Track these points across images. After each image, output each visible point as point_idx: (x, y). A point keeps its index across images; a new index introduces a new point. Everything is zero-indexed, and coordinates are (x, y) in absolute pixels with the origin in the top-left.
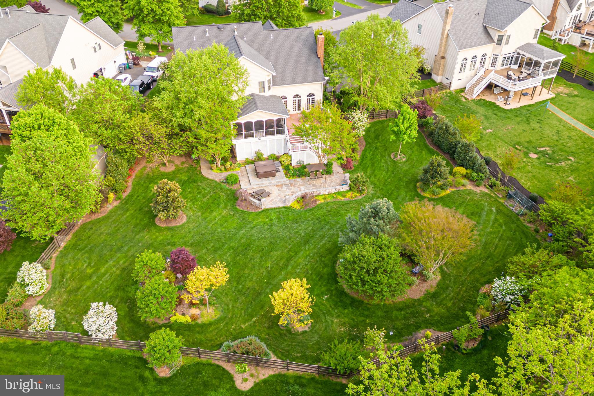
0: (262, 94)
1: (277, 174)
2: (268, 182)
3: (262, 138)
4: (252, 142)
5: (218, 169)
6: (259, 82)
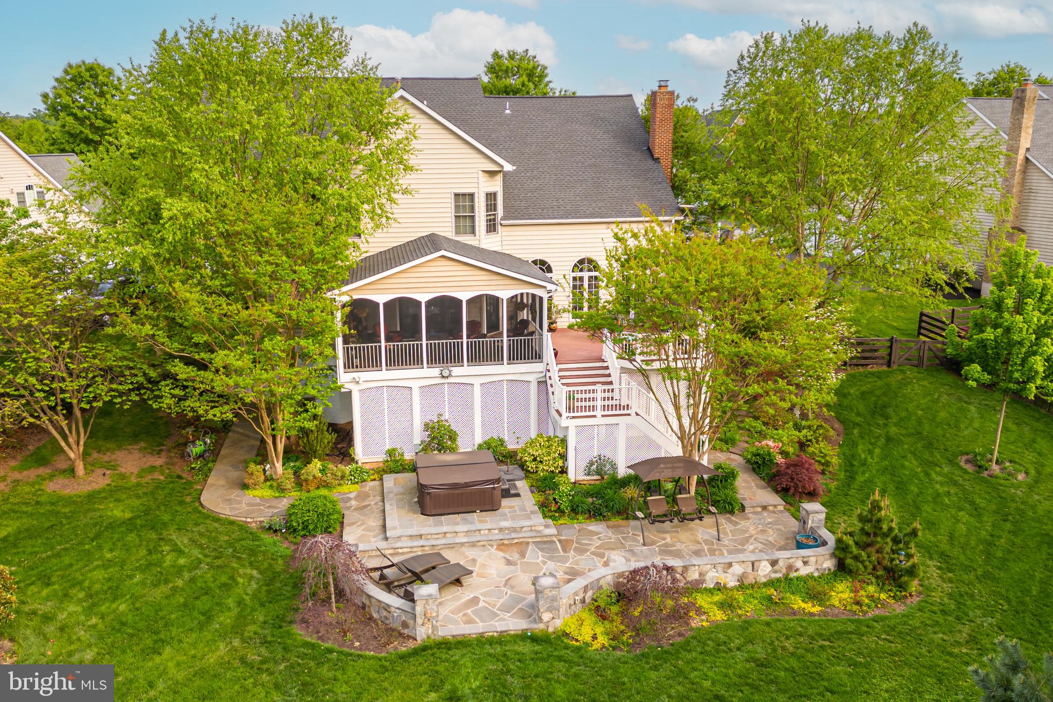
0: (467, 239)
1: (505, 502)
2: (461, 528)
3: (456, 371)
4: (415, 385)
5: (271, 487)
6: (457, 195)
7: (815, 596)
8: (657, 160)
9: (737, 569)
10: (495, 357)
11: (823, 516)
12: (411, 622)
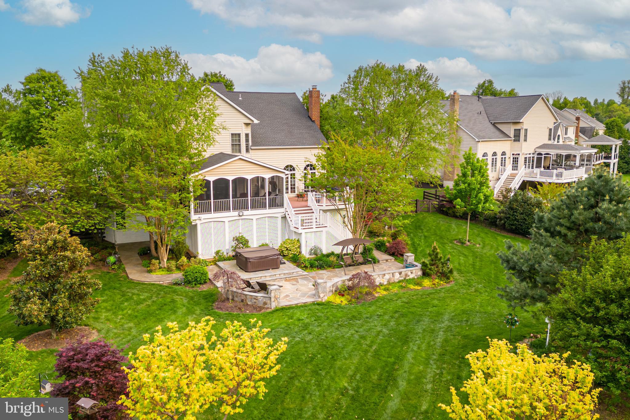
3: (246, 213)
4: (226, 220)
5: (163, 270)
6: (232, 134)
7: (418, 284)
8: (313, 121)
9: (387, 277)
10: (262, 206)
11: (414, 257)
12: (269, 302)
